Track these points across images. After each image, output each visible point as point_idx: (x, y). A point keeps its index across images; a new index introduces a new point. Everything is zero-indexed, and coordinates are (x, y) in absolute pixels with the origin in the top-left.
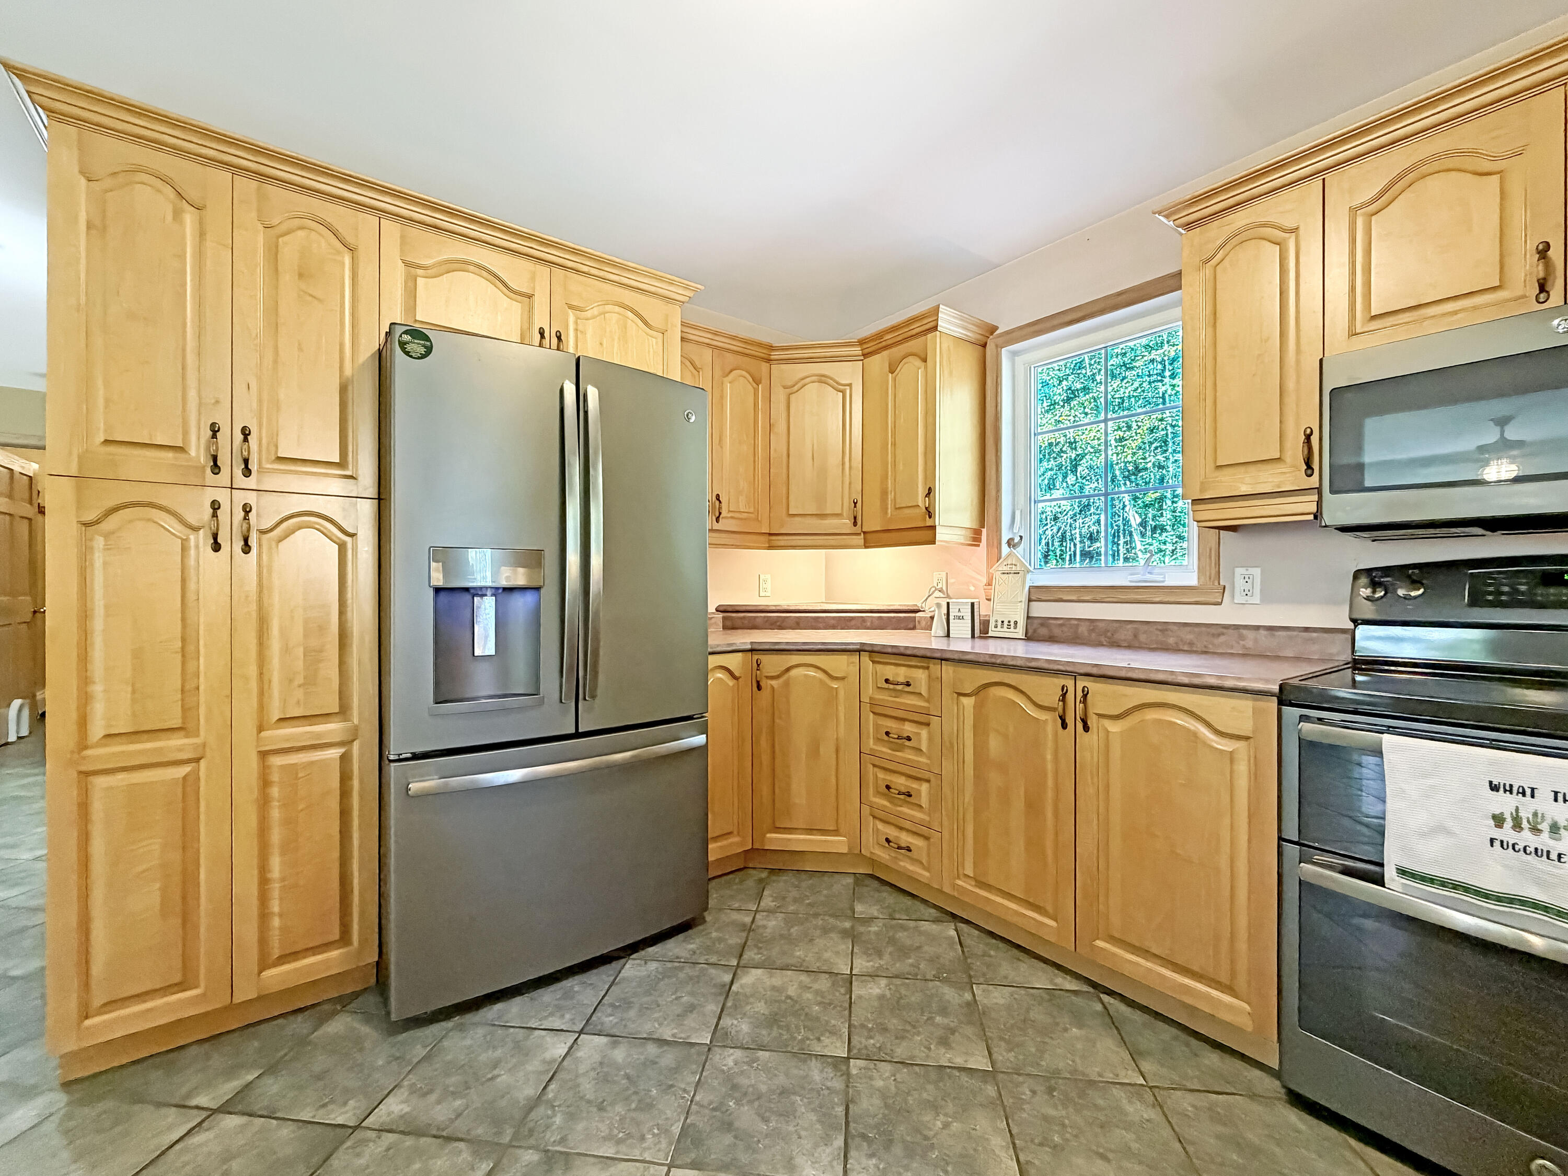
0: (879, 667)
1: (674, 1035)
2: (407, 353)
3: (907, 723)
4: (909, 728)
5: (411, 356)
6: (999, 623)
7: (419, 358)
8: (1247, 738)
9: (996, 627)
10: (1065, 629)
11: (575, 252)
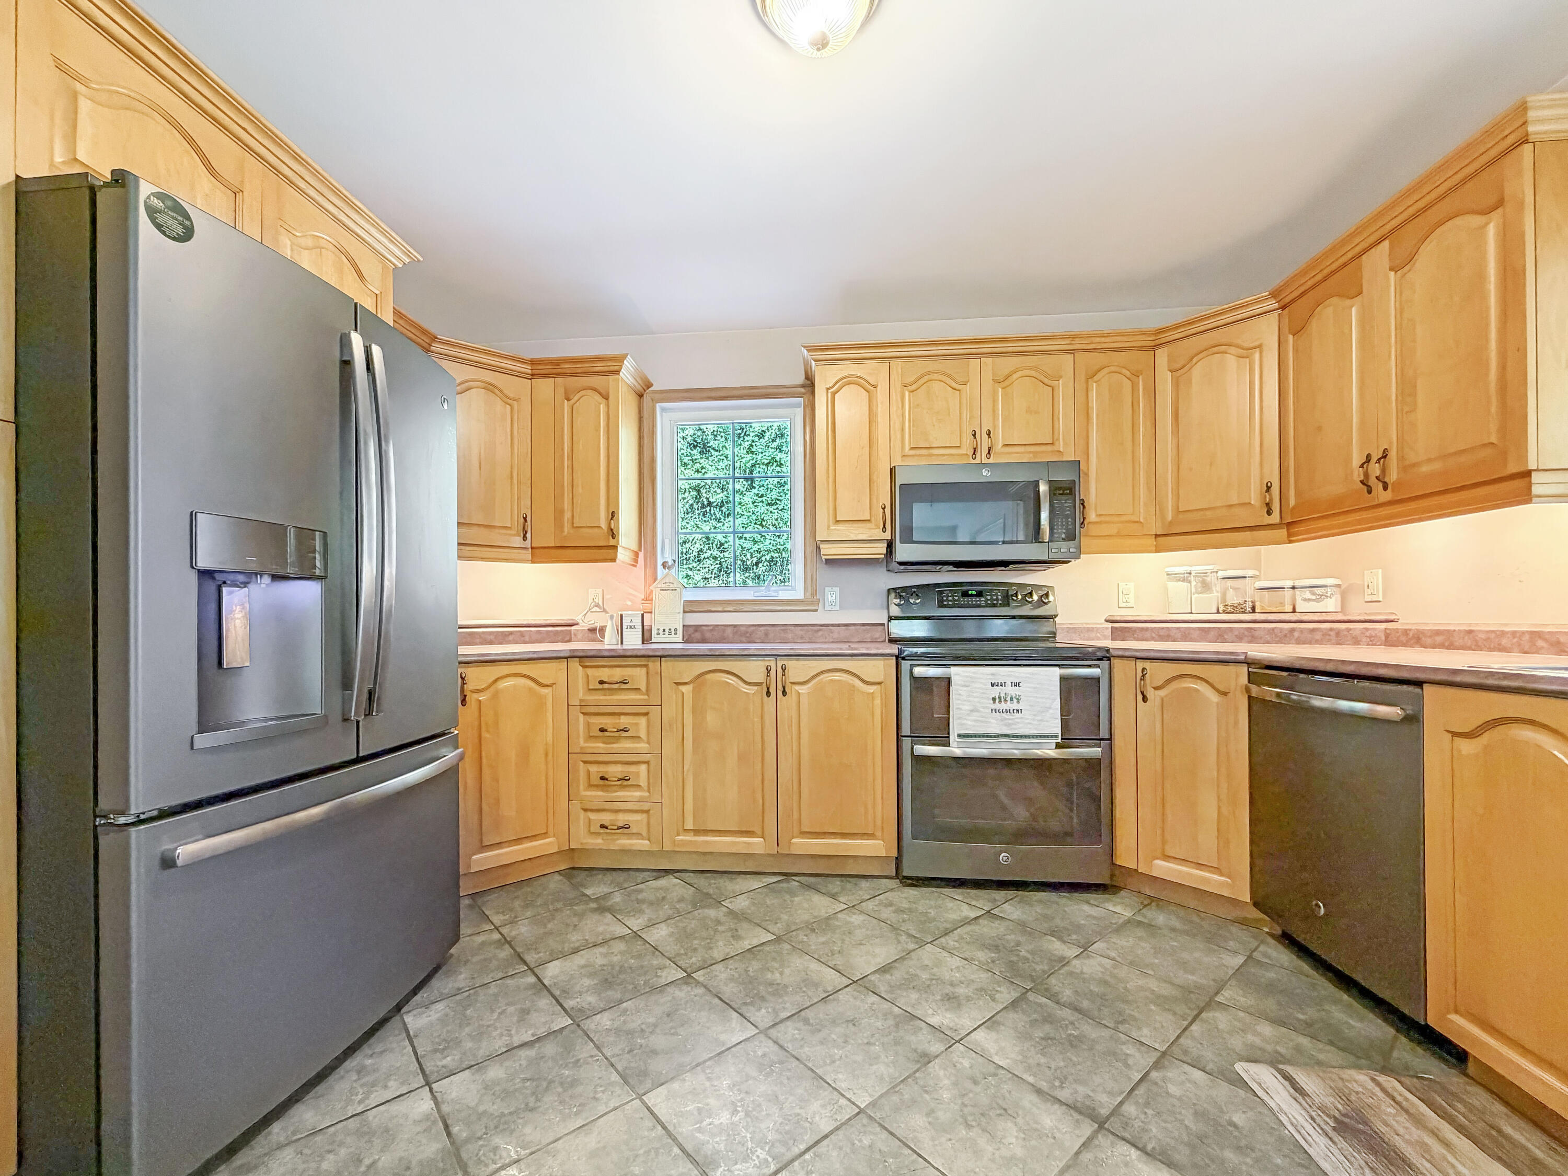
0: (590, 671)
1: (533, 1035)
2: (158, 226)
3: (622, 717)
4: (624, 721)
5: (164, 233)
6: (661, 631)
7: (174, 239)
8: (880, 683)
9: (658, 634)
10: (715, 633)
11: (297, 157)
